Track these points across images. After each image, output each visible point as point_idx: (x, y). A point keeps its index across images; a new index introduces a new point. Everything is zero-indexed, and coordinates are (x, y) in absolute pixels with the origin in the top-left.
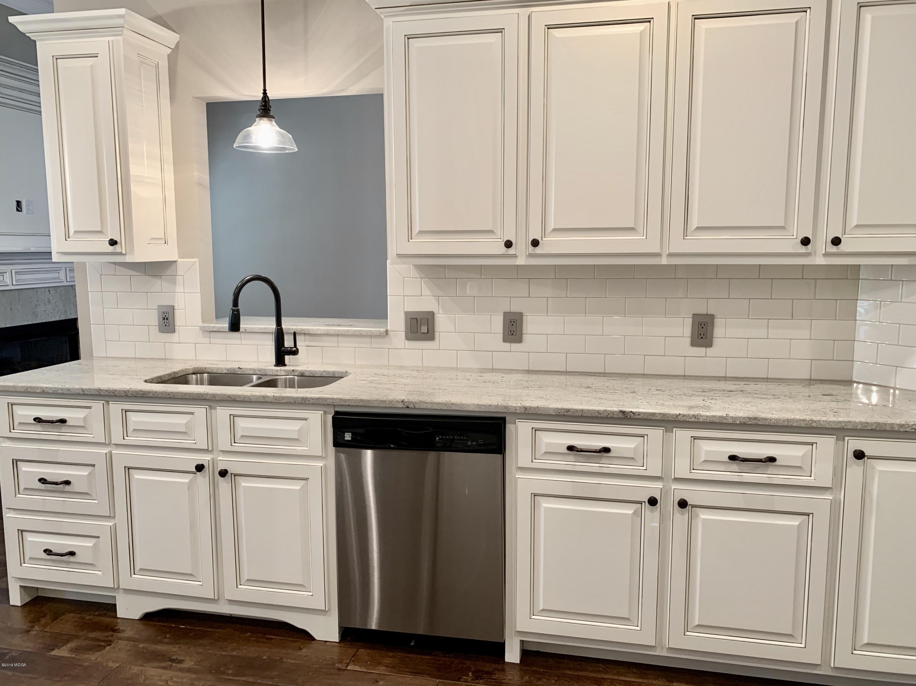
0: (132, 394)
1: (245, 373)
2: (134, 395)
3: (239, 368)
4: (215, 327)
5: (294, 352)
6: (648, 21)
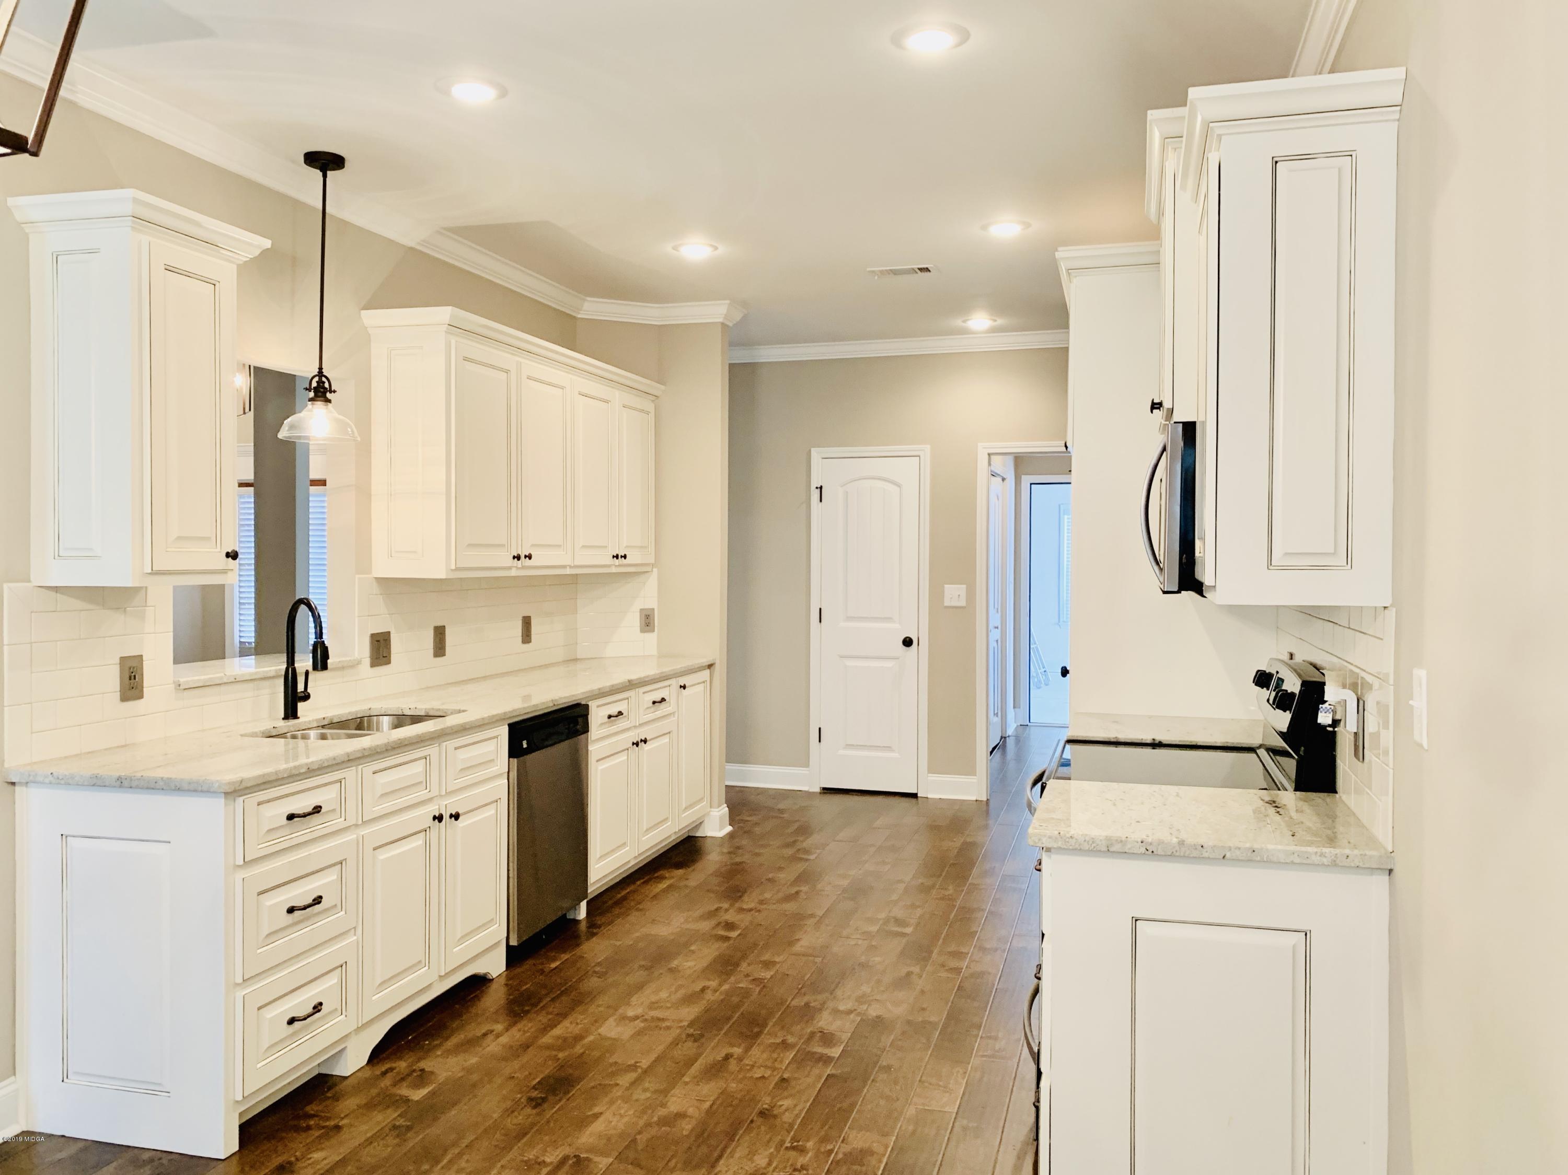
4: (201, 680)
5: (306, 697)
6: (562, 388)
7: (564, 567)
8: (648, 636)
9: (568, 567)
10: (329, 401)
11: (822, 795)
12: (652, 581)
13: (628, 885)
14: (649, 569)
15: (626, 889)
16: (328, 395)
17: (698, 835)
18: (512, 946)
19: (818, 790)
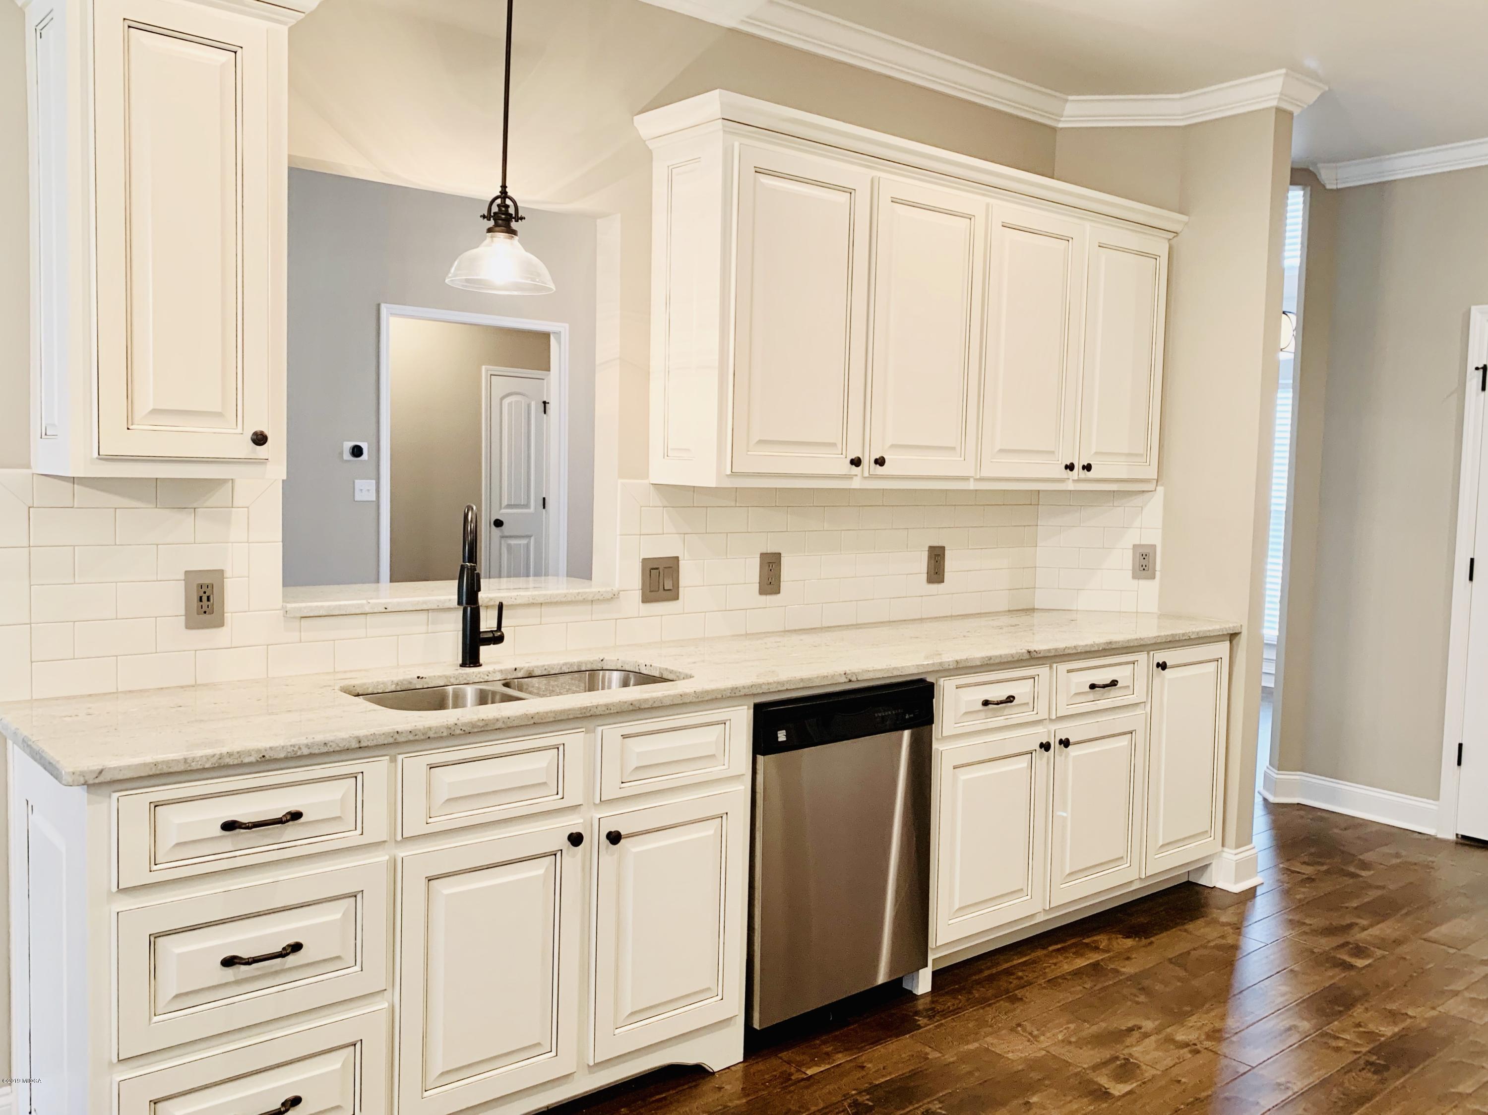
0: (463, 729)
1: (429, 686)
2: (467, 731)
3: (418, 677)
4: (322, 607)
5: (497, 638)
6: (970, 218)
7: (966, 479)
8: (1143, 583)
9: (972, 480)
10: (513, 232)
11: (1459, 847)
12: (1154, 506)
13: (1034, 949)
14: (1151, 487)
15: (1025, 955)
16: (514, 225)
17: (1203, 881)
18: (755, 1029)
19: (1452, 837)
